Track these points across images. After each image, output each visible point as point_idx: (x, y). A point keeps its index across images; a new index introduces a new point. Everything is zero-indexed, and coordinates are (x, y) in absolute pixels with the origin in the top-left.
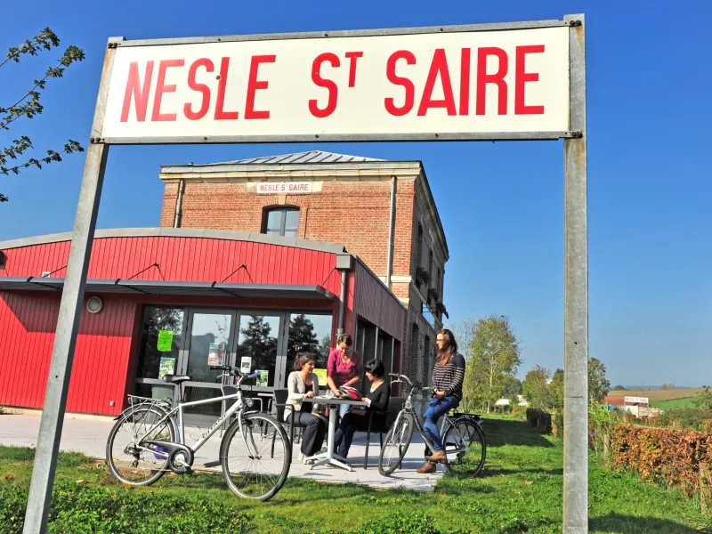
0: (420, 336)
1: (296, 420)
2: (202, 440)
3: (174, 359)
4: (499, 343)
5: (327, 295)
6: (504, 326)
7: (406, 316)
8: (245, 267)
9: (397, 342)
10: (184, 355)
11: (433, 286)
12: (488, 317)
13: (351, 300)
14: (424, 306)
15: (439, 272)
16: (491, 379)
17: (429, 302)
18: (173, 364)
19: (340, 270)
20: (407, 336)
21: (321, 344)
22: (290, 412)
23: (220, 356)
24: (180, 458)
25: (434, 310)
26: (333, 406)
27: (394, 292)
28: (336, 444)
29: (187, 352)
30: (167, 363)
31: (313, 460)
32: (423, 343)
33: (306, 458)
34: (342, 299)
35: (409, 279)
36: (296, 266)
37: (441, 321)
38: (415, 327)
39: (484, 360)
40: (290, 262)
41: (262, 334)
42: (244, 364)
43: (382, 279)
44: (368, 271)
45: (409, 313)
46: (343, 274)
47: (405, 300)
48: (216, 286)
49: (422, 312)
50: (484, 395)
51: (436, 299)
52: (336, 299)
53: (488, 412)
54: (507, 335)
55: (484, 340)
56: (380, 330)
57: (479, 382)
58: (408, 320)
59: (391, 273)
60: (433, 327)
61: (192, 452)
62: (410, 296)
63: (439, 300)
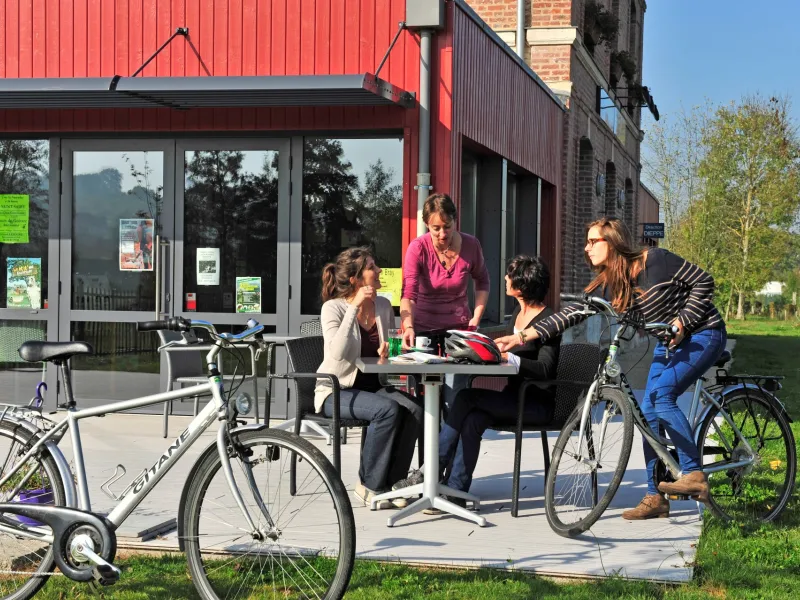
0: (595, 164)
1: (345, 409)
2: (131, 497)
3: (38, 261)
4: (766, 160)
5: (388, 96)
6: (777, 122)
7: (566, 123)
8: (186, 35)
9: (548, 187)
10: (60, 250)
11: (622, 45)
12: (739, 103)
13: (445, 102)
14: (603, 94)
15: (633, 10)
16: (745, 243)
17: (613, 84)
18: (38, 271)
19: (416, 31)
20: (568, 171)
21: (363, 185)
22: (329, 390)
23: (145, 251)
24: (81, 543)
25: (625, 102)
26: (433, 378)
27: (537, 67)
28: (444, 462)
29: (67, 244)
30: (22, 271)
31: (390, 500)
32: (603, 183)
33: (373, 497)
34: (423, 102)
35: (570, 35)
36: (308, 24)
37: (638, 124)
38: (585, 146)
39: (731, 201)
40: (293, 17)
41: (227, 169)
42: (204, 265)
43: (507, 38)
44: (482, 27)
45: (572, 115)
46: (424, 41)
47: (562, 87)
48: (120, 87)
49: (598, 109)
50: (731, 278)
51: (629, 76)
52: (411, 101)
53: (739, 315)
54: (785, 143)
55: (730, 155)
56: (511, 164)
57: (719, 251)
58: (571, 134)
59: (527, 22)
60: (622, 139)
61: (112, 529)
62: (573, 77)
63: (635, 77)
